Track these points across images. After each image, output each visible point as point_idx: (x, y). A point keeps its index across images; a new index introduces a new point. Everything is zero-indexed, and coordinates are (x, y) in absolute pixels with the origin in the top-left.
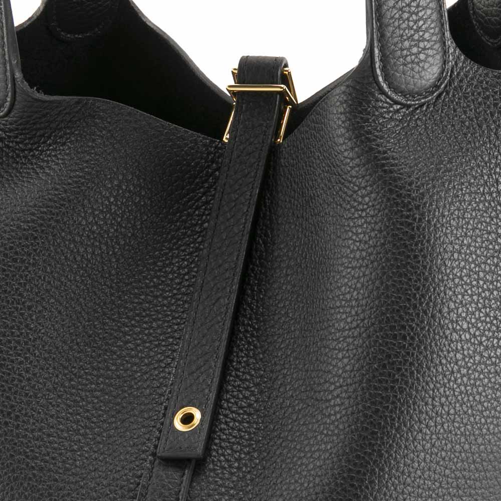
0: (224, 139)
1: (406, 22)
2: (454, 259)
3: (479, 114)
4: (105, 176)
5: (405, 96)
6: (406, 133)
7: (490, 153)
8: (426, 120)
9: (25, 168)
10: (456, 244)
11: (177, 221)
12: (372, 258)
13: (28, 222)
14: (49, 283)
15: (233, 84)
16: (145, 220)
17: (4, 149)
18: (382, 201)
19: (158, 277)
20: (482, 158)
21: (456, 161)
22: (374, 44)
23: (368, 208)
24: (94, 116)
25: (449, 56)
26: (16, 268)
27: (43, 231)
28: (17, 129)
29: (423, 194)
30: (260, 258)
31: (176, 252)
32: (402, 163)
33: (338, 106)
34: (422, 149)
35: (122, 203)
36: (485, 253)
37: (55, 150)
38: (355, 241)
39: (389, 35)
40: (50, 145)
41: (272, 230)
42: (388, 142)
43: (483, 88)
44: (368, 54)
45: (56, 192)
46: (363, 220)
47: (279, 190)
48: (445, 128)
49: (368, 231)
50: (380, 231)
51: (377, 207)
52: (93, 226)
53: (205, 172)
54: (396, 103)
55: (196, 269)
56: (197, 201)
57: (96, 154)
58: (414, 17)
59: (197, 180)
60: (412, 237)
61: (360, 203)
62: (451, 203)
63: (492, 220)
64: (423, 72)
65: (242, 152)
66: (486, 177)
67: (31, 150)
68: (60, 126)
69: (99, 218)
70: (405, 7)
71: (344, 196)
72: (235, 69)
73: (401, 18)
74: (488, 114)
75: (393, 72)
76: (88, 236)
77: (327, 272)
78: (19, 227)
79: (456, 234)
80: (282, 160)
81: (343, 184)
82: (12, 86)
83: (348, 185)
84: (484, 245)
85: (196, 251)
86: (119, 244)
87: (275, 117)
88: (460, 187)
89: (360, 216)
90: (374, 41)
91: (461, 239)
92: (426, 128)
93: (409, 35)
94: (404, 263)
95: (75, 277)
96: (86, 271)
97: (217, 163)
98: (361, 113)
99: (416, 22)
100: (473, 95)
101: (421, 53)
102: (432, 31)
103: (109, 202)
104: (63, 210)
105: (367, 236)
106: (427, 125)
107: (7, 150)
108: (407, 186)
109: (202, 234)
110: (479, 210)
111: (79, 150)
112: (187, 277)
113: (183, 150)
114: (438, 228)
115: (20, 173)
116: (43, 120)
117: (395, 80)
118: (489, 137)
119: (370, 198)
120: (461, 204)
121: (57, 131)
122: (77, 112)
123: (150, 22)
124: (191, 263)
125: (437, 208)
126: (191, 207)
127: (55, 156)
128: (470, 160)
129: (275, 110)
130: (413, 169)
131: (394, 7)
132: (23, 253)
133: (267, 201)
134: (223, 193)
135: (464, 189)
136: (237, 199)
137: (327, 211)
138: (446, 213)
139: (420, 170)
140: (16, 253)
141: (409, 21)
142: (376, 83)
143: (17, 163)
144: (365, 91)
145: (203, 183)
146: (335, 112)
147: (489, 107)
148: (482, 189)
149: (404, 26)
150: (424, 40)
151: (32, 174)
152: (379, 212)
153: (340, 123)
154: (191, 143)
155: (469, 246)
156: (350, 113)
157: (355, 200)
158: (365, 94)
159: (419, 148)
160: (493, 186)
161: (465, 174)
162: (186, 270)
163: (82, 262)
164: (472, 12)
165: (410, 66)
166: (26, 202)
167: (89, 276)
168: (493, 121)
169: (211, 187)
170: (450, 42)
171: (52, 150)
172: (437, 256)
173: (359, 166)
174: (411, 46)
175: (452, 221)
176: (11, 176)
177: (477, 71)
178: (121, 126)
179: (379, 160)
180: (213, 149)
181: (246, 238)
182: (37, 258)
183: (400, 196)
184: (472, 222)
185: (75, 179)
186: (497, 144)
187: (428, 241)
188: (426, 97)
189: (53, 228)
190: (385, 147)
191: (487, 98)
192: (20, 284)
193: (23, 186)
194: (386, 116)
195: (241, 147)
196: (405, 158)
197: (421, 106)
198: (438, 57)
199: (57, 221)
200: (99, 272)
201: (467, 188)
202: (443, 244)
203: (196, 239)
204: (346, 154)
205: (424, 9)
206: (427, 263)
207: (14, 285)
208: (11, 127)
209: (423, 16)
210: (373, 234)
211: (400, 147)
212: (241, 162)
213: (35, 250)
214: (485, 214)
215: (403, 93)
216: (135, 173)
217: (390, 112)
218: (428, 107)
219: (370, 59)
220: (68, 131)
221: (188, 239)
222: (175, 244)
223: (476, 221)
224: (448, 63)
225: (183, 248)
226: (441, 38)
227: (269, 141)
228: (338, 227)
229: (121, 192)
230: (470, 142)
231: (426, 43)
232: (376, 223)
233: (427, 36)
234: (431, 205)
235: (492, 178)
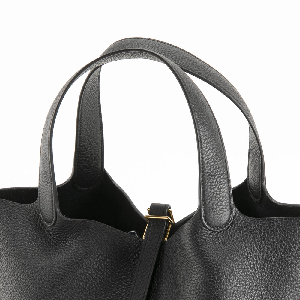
0: (143, 238)
1: (215, 198)
2: (231, 296)
3: (244, 236)
4: (92, 253)
5: (214, 228)
6: (214, 243)
7: (248, 252)
8: (222, 238)
9: (60, 248)
10: (232, 290)
11: (121, 273)
12: (198, 294)
13: (60, 272)
14: (67, 297)
15: (148, 215)
16: (108, 272)
17: (52, 239)
18: (203, 271)
19: (113, 296)
20: (244, 254)
21: (234, 255)
22: (201, 207)
23: (197, 273)
24: (89, 228)
25: (233, 211)
26: (54, 291)
27: (65, 276)
28: (57, 232)
29: (219, 269)
30: (155, 289)
31: (121, 285)
32: (211, 256)
33: (187, 231)
34: (220, 250)
35: (99, 265)
36: (244, 294)
37: (72, 241)
38: (191, 287)
39: (208, 203)
40: (70, 239)
41: (160, 278)
42: (206, 247)
43: (246, 225)
44: (199, 211)
45: (72, 259)
46: (195, 278)
47: (164, 261)
48: (230, 241)
49: (197, 283)
50: (201, 284)
51: (200, 273)
52: (86, 274)
53: (134, 252)
54: (210, 230)
55: (128, 293)
56: (131, 264)
57: (89, 244)
58: (218, 196)
59: (131, 255)
60: (214, 287)
61: (194, 271)
62: (231, 273)
63: (248, 280)
64: (222, 218)
65: (150, 244)
66: (246, 262)
67: (62, 240)
68: (75, 231)
69: (89, 271)
70: (215, 192)
71: (188, 267)
72: (149, 209)
73: (213, 196)
74: (248, 236)
75: (209, 218)
76: (84, 278)
77: (180, 298)
78: (56, 273)
79: (232, 286)
80: (166, 248)
81: (188, 263)
82: (55, 214)
83: (189, 263)
84: (244, 290)
85: (129, 286)
86: (97, 282)
87: (164, 230)
88: (235, 266)
89: (194, 277)
90: (201, 206)
91: (234, 288)
92: (222, 241)
93: (216, 203)
94: (210, 297)
95: (78, 295)
96: (83, 293)
97: (140, 248)
98: (195, 234)
99: (219, 198)
100: (242, 228)
101: (221, 210)
102: (226, 201)
103: (94, 264)
104: (74, 267)
105: (196, 285)
106: (223, 240)
107: (53, 240)
108: (213, 265)
109: (132, 278)
110: (242, 276)
111: (82, 242)
112: (124, 296)
113: (125, 242)
114: (225, 283)
115: (58, 250)
116: (68, 228)
117: (210, 221)
118: (248, 245)
119: (198, 269)
120: (235, 273)
121: (74, 233)
122: (82, 226)
123: (116, 184)
124: (127, 290)
125: (225, 275)
126: (128, 267)
127: (72, 244)
128: (239, 255)
129: (164, 227)
130: (215, 258)
131: (210, 192)
132: (57, 284)
133: (159, 265)
134: (141, 261)
135: (236, 267)
136: (147, 264)
137: (182, 272)
138: (228, 277)
139: (218, 259)
140: (54, 285)
141: (216, 198)
142: (202, 222)
143: (57, 245)
144: (197, 225)
145: (133, 256)
146: (185, 233)
147: (248, 233)
148: (244, 267)
149: (214, 199)
150: (222, 205)
151: (62, 251)
152: (201, 275)
153: (187, 238)
154: (129, 239)
155: (237, 290)
156: (191, 234)
157: (192, 270)
158: (197, 227)
159: (219, 250)
160: (249, 266)
161: (237, 261)
162: (124, 293)
163: (81, 289)
164: (248, 187)
165: (216, 215)
166: (59, 263)
167: (84, 295)
168: (250, 239)
169: (136, 258)
170: (233, 206)
171: (71, 241)
172: (224, 295)
173: (194, 256)
174: (217, 208)
175: (231, 280)
176: (54, 251)
177: (244, 218)
178: (100, 232)
179: (202, 254)
180: (138, 242)
181: (149, 281)
182: (62, 287)
183: (209, 269)
184: (239, 281)
185: (80, 254)
186: (251, 248)
187: (221, 289)
188: (223, 228)
189: (70, 274)
190: (205, 249)
191: (248, 229)
192: (55, 298)
193: (58, 256)
194: (206, 236)
195: (150, 242)
196: (212, 253)
197: (221, 232)
198: (228, 212)
199: (72, 272)
200: (88, 293)
201: (237, 266)
202: (227, 290)
203: (129, 280)
204: (189, 251)
205: (222, 193)
206: (220, 298)
207: (52, 298)
208: (55, 230)
209: (222, 195)
210: (198, 285)
211: (211, 249)
212: (149, 248)
213: (62, 284)
214: (245, 277)
215: (213, 227)
216: (105, 252)
217: (208, 234)
218: (223, 232)
219: (200, 213)
220: (78, 233)
221: (126, 280)
222: (120, 282)
223: (241, 280)
224: (232, 214)
225: (123, 284)
226: (230, 204)
227: (161, 240)
228: (185, 280)
229: (99, 260)
230: (240, 247)
231: (223, 206)
232: (200, 280)
233: (223, 203)
234: (222, 273)
235: (249, 262)
